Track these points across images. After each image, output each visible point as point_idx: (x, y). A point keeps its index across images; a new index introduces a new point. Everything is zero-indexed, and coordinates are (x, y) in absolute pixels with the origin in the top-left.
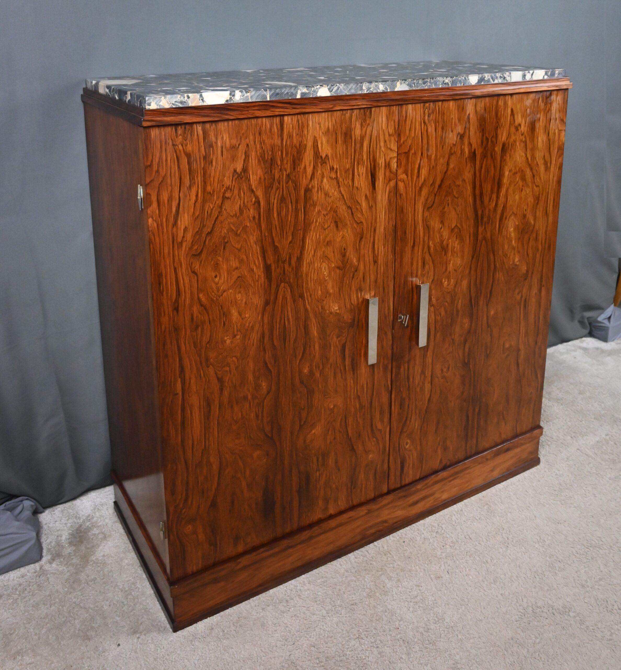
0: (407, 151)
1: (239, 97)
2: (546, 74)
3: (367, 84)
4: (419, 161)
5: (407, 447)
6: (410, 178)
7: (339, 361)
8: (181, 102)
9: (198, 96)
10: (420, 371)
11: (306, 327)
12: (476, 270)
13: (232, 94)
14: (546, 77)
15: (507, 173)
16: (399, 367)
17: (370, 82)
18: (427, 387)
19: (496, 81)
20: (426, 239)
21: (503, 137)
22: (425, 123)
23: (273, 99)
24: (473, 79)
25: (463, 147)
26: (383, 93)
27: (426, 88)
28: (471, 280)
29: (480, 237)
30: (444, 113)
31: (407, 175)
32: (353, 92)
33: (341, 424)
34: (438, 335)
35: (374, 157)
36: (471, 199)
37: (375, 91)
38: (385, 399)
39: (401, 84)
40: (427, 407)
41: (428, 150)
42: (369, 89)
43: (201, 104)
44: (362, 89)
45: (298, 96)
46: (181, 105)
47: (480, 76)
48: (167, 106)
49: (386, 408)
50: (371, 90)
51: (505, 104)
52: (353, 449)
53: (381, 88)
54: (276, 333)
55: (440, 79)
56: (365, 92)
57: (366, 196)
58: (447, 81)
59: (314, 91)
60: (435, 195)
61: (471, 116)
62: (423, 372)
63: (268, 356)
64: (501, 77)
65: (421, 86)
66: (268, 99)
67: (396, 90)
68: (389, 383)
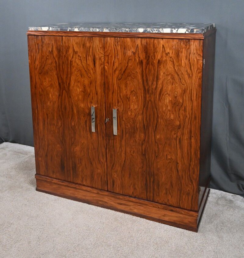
0: (108, 55)
1: (51, 29)
2: (187, 31)
3: (92, 28)
4: (113, 60)
5: (115, 176)
6: (110, 65)
7: (85, 126)
8: (37, 29)
9: (40, 28)
10: (119, 146)
11: (72, 108)
12: (146, 113)
13: (49, 28)
14: (187, 32)
15: (162, 74)
16: (109, 140)
17: (93, 28)
18: (123, 155)
19: (154, 32)
20: (119, 91)
21: (159, 57)
22: (115, 45)
23: (61, 31)
24: (141, 30)
25: (135, 58)
26: (98, 32)
27: (117, 32)
28: (143, 117)
29: (147, 99)
30: (125, 43)
31: (108, 64)
32: (87, 31)
33: (86, 150)
34: (127, 134)
35: (94, 54)
36: (141, 81)
37: (95, 31)
38: (104, 150)
39: (106, 29)
40: (124, 164)
41: (117, 56)
42: (93, 30)
43: (41, 30)
44: (90, 30)
45: (68, 31)
46: (36, 30)
47: (145, 29)
48: (33, 30)
49: (104, 154)
50: (94, 30)
51: (159, 42)
52: (91, 163)
53: (98, 30)
54: (63, 107)
55: (124, 29)
56: (91, 31)
57: (92, 68)
58: (127, 30)
59: (73, 29)
60: (122, 75)
61: (139, 45)
62: (120, 147)
63: (61, 113)
64: (157, 30)
65: (114, 31)
66: (59, 30)
67: (104, 31)
68: (105, 144)
